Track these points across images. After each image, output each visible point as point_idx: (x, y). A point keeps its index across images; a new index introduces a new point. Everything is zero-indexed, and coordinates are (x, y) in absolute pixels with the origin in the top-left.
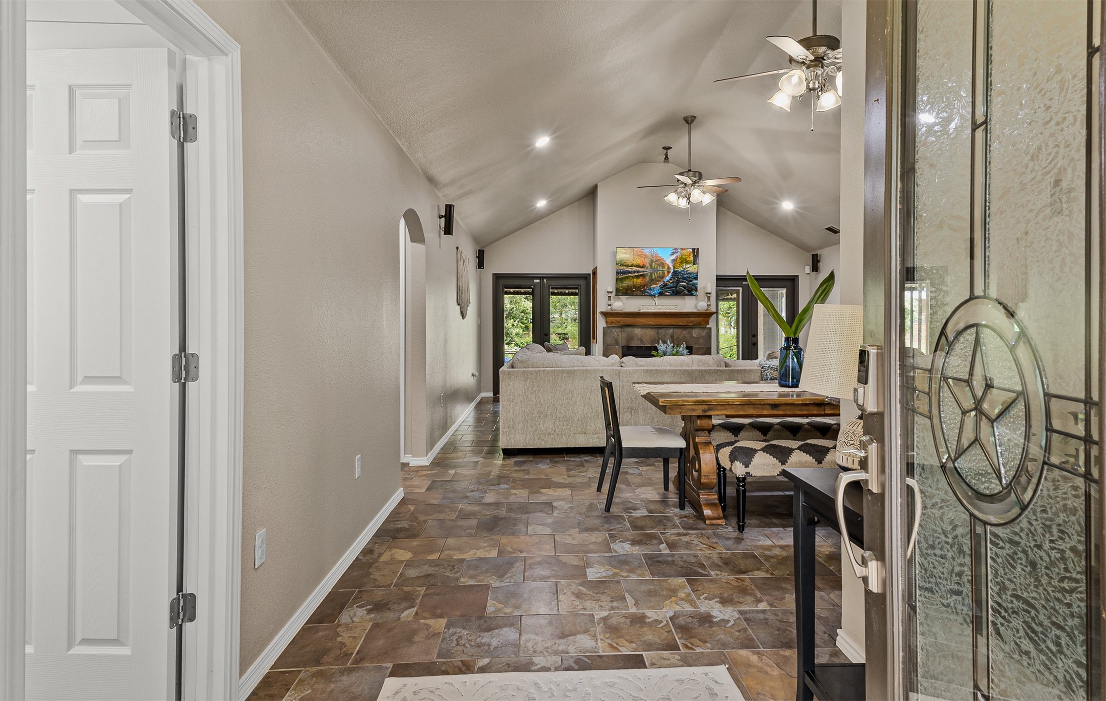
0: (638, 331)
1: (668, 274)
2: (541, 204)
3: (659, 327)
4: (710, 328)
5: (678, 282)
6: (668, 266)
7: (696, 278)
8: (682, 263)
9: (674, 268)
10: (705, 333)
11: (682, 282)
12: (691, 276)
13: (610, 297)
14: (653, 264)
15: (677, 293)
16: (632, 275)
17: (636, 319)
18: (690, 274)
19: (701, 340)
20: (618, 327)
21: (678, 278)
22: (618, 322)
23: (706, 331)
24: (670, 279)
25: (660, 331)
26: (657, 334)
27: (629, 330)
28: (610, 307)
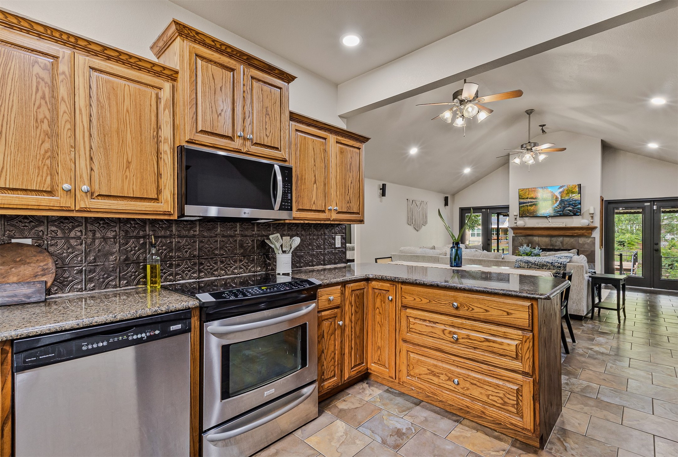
0: (536, 239)
1: (556, 202)
3: (551, 236)
4: (595, 238)
5: (564, 208)
7: (580, 204)
10: (589, 241)
11: (569, 207)
12: (577, 202)
13: (516, 219)
17: (533, 231)
18: (575, 201)
19: (586, 246)
20: (522, 236)
21: (564, 204)
22: (521, 233)
23: (590, 239)
24: (558, 206)
25: (553, 239)
26: (550, 240)
27: (530, 238)
28: (515, 224)
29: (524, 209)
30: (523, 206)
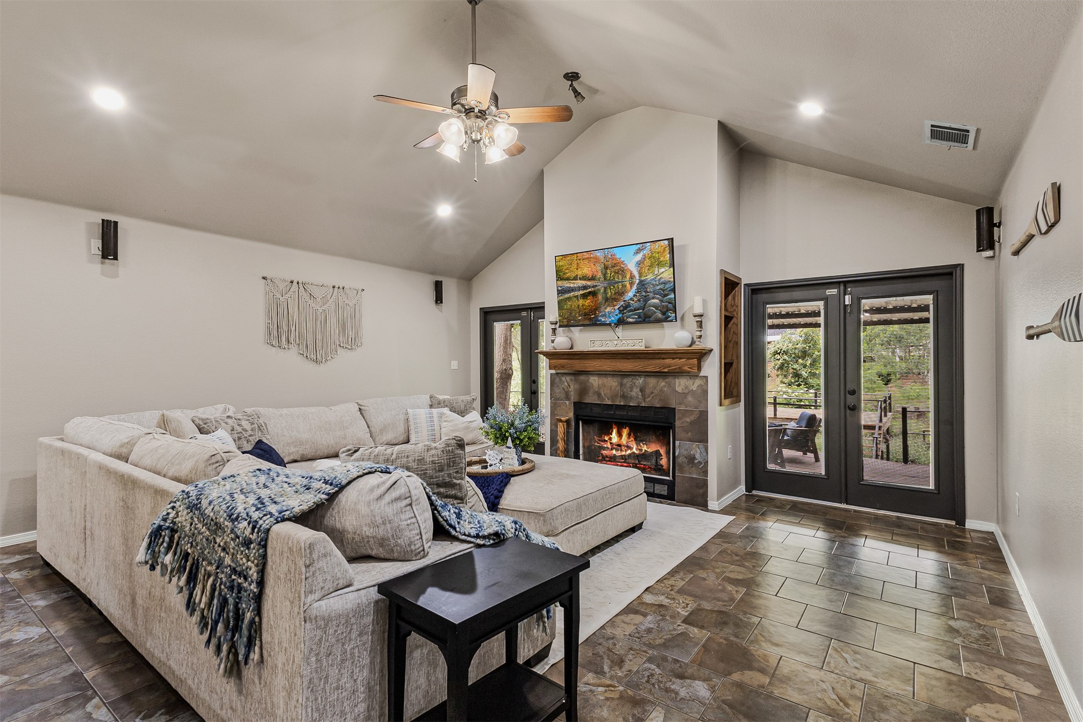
0: (594, 381)
3: (623, 374)
4: (706, 377)
5: (646, 299)
6: (631, 274)
7: (674, 290)
8: (651, 266)
9: (640, 276)
10: (696, 385)
11: (653, 298)
12: (667, 286)
13: (554, 330)
14: (608, 271)
15: (645, 319)
16: (576, 293)
17: (586, 362)
18: (665, 283)
19: (690, 398)
20: (568, 374)
21: (646, 292)
23: (698, 382)
24: (634, 296)
25: (625, 381)
26: (621, 385)
27: (582, 378)
28: (555, 344)
29: (571, 306)
30: (569, 299)
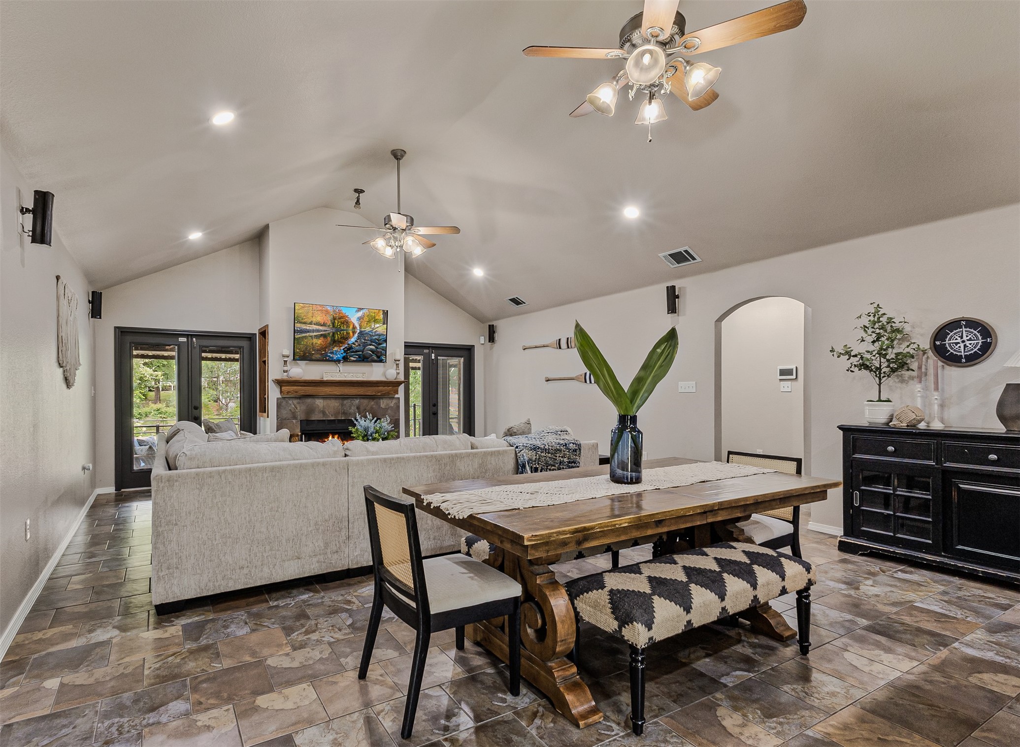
0: (320, 403)
1: (353, 335)
2: (195, 236)
3: (345, 397)
4: (399, 398)
5: (365, 345)
6: (354, 325)
7: (386, 341)
8: (369, 321)
9: (360, 328)
10: (393, 403)
11: (370, 345)
12: (381, 337)
13: (285, 362)
14: (336, 321)
15: (364, 359)
16: (311, 334)
17: (318, 388)
18: (379, 335)
19: (389, 411)
20: (295, 398)
21: (365, 340)
22: (296, 392)
23: (394, 401)
24: (356, 341)
25: (345, 402)
26: (342, 405)
27: (309, 400)
28: (285, 374)
